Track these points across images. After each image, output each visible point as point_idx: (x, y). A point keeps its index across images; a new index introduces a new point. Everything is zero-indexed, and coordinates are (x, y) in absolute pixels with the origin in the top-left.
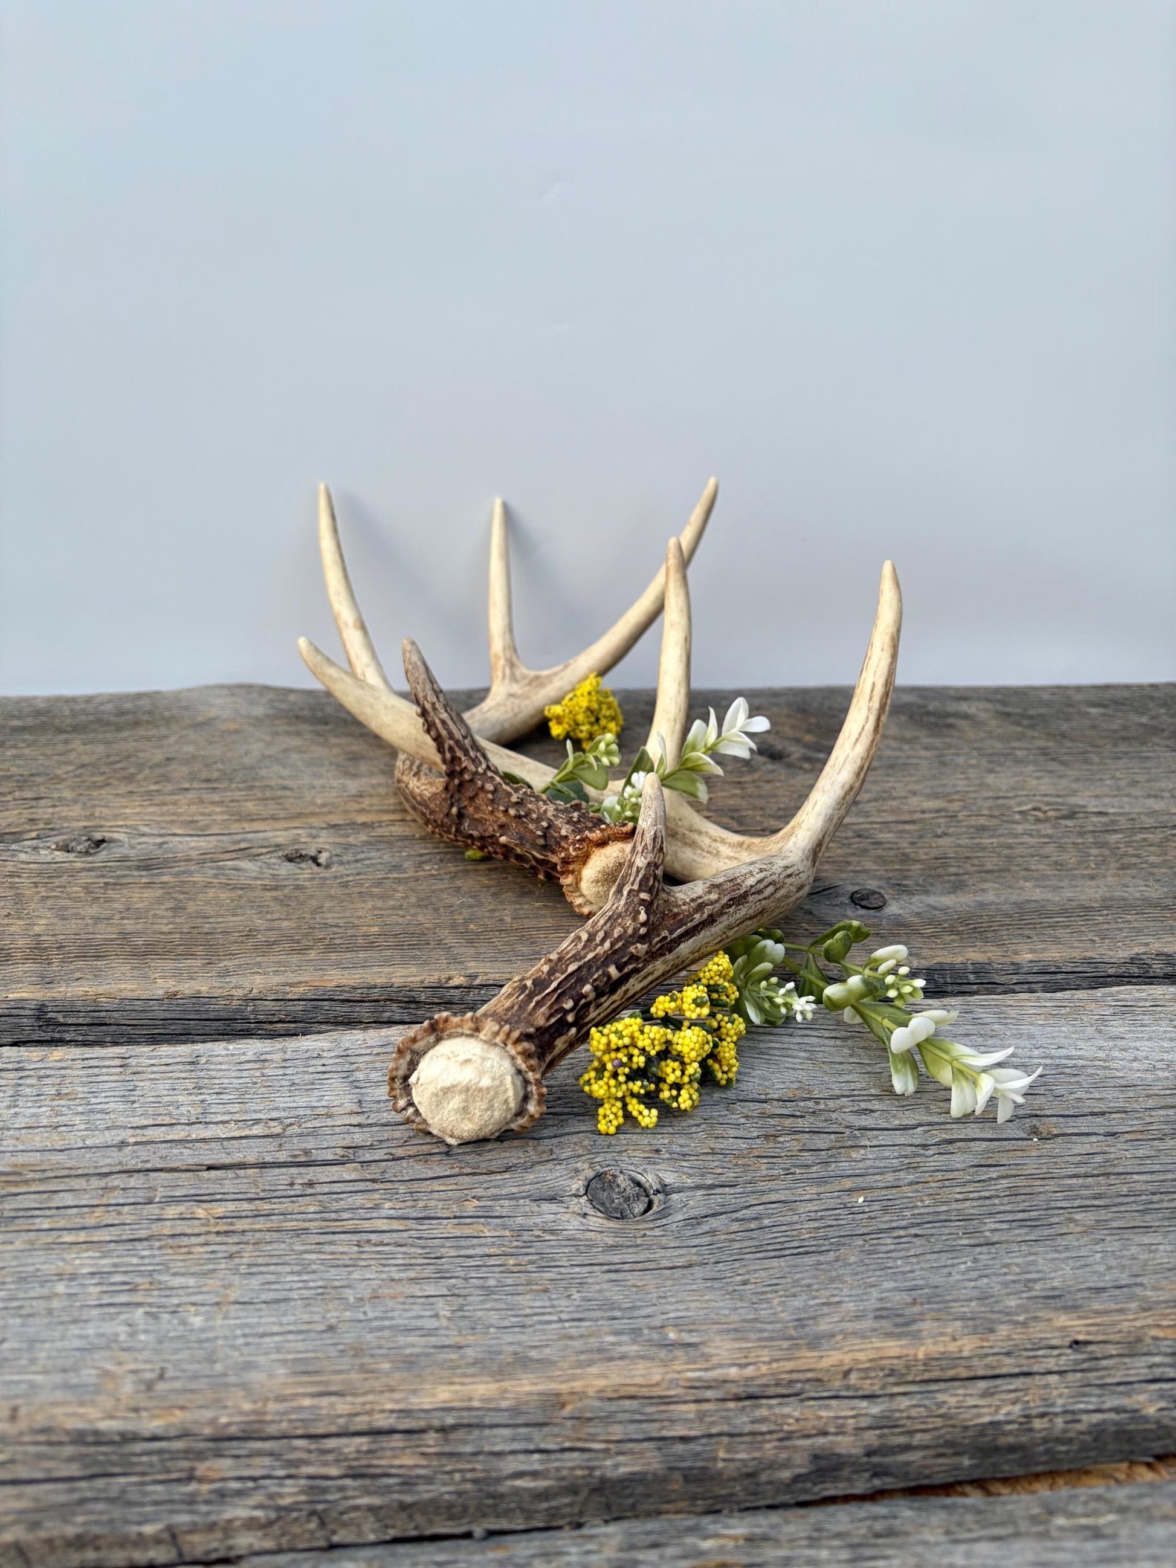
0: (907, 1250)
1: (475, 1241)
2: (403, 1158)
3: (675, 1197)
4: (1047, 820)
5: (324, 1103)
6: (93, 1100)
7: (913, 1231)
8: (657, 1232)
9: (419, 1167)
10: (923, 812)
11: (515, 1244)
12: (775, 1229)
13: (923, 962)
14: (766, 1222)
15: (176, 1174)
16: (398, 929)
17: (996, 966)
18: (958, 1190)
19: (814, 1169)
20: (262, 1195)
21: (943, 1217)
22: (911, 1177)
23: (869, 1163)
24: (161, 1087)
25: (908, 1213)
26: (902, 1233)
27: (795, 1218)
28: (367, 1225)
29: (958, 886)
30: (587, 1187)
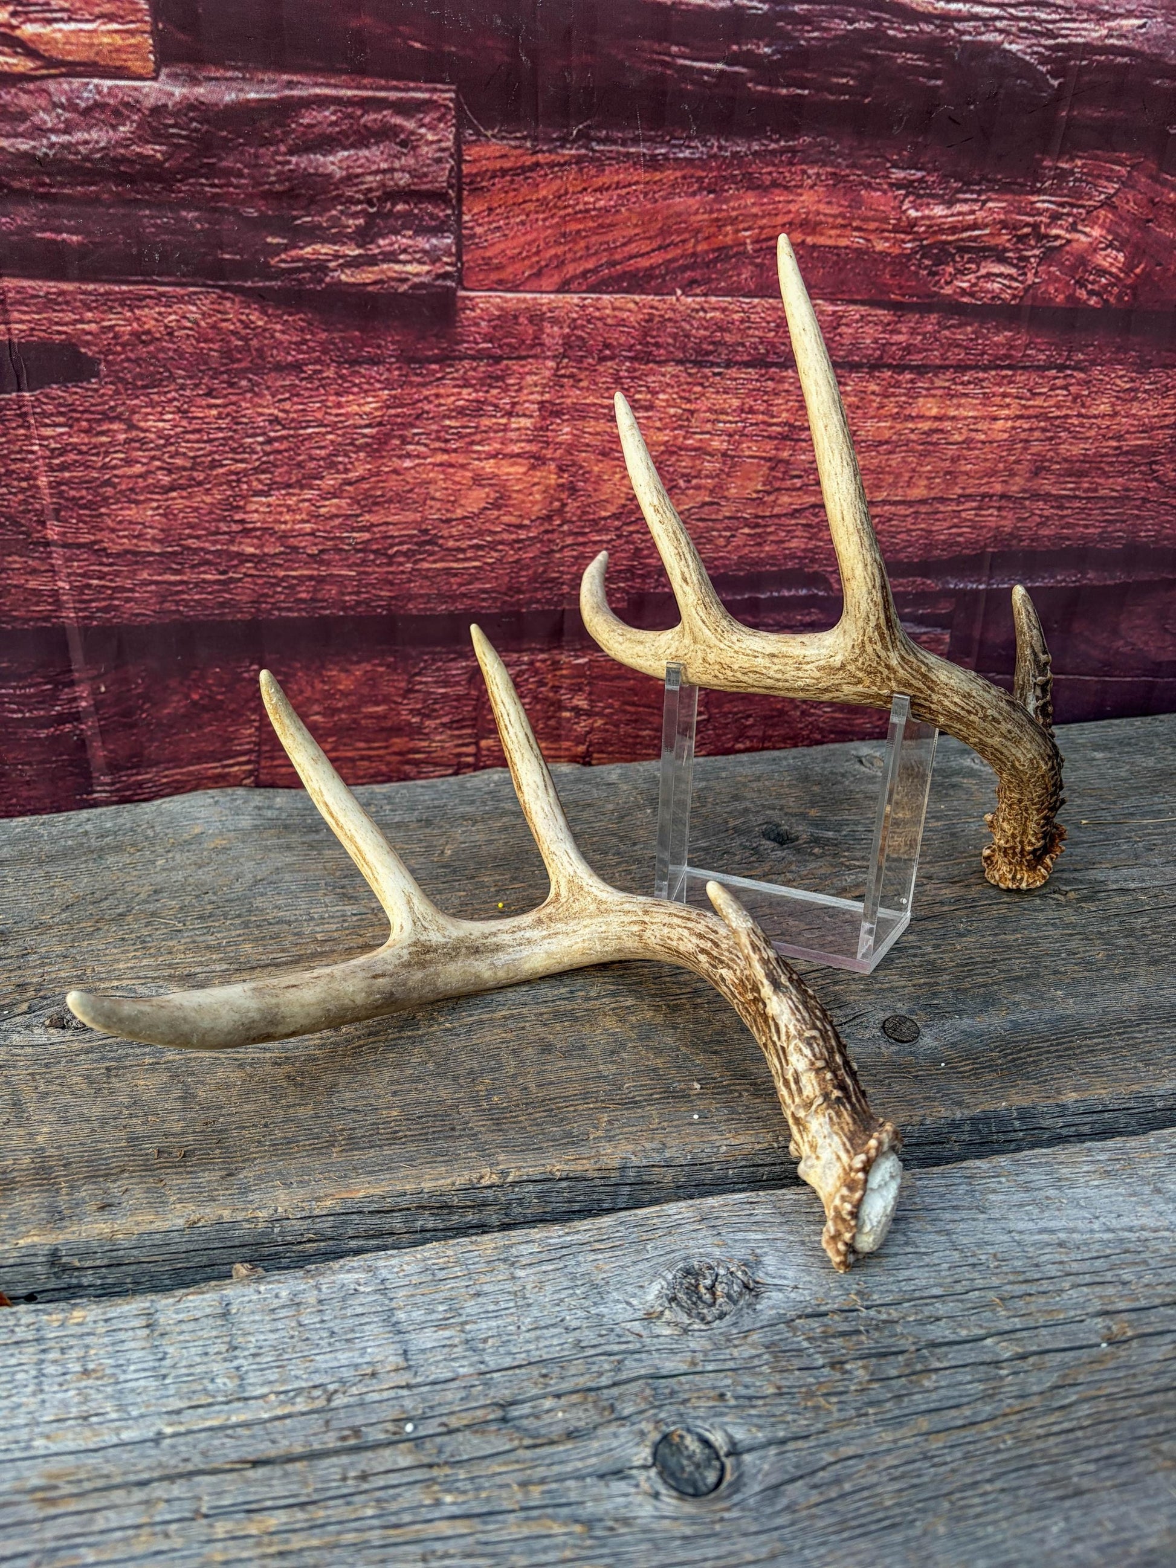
0: (996, 1510)
1: (546, 1542)
2: (458, 1430)
3: (747, 1458)
4: (1068, 905)
5: (367, 1359)
6: (122, 1378)
7: (999, 1484)
8: (735, 1514)
9: (476, 1440)
10: (942, 903)
11: (589, 1542)
12: (857, 1497)
13: (966, 1112)
14: (847, 1487)
15: (221, 1476)
16: (418, 1111)
17: (1041, 1109)
18: (1039, 1422)
19: (888, 1405)
20: (315, 1497)
21: (1028, 1462)
22: (988, 1409)
23: (943, 1392)
24: (193, 1351)
25: (991, 1460)
26: (988, 1487)
27: (875, 1479)
28: (431, 1530)
29: (989, 1002)
30: (655, 1454)
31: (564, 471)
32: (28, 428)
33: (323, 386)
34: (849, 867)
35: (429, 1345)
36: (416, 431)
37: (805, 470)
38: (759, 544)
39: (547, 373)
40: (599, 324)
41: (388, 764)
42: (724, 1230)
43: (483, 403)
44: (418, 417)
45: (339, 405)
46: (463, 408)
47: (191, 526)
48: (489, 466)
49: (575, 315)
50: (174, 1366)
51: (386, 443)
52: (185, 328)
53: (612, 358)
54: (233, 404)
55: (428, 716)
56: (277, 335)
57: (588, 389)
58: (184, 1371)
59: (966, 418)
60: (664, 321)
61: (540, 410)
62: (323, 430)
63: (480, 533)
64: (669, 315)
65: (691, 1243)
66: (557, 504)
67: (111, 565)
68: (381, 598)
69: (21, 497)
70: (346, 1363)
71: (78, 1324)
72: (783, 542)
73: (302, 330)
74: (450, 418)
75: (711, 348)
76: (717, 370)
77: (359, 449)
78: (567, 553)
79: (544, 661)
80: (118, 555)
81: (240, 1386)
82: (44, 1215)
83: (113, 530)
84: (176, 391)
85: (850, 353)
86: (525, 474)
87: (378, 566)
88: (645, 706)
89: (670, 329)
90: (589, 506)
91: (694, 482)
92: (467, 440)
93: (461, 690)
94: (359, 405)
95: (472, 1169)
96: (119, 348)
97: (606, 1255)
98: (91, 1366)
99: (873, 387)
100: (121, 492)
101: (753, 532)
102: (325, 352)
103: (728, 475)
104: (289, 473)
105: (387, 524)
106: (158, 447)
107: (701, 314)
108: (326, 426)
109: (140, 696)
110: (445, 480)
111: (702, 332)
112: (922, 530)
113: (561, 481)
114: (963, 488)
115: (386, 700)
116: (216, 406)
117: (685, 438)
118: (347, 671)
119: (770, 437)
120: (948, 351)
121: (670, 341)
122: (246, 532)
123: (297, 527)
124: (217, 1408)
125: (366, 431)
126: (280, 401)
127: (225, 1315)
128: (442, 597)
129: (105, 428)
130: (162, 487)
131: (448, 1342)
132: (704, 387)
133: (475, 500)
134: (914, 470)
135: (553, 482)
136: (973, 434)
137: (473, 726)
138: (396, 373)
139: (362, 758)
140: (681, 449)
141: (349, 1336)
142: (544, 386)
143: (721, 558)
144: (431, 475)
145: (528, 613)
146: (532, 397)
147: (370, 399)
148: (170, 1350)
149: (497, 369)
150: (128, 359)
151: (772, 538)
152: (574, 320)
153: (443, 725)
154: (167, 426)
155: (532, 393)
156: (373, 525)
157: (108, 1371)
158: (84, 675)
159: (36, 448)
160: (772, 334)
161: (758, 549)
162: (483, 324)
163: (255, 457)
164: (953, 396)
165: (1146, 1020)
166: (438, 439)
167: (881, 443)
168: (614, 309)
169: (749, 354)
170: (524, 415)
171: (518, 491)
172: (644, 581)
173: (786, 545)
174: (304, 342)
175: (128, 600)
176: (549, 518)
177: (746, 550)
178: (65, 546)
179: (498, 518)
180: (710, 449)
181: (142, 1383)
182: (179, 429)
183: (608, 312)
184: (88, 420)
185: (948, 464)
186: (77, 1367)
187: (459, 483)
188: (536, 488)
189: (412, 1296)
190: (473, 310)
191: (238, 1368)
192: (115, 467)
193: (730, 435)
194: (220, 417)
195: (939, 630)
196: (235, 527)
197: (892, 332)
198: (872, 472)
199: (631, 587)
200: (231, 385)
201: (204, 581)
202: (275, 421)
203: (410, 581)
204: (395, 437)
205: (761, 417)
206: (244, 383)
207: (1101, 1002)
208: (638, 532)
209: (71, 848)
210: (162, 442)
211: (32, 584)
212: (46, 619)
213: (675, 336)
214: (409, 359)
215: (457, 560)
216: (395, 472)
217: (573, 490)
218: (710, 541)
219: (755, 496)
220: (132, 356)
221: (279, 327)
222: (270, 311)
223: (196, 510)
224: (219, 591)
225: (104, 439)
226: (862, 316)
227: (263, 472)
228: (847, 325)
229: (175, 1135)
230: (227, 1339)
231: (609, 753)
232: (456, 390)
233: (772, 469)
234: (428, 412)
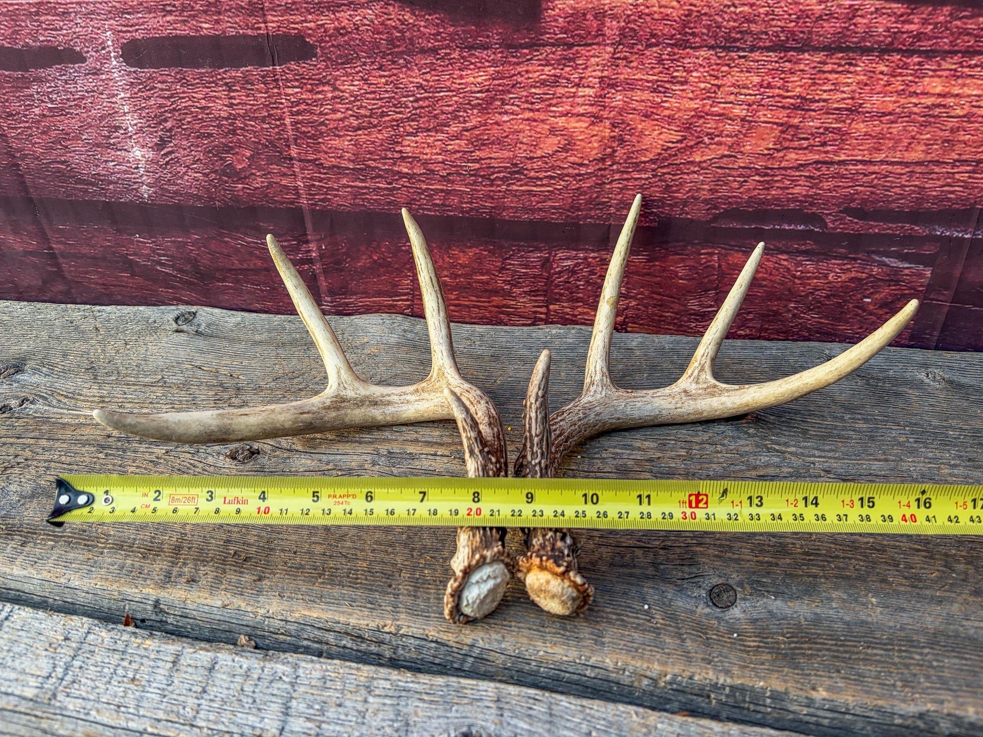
6: (147, 689)
13: (729, 680)
17: (791, 696)
29: (809, 592)
31: (615, 127)
32: (279, 88)
33: (451, 64)
34: (769, 450)
35: (297, 729)
36: (512, 96)
37: (812, 134)
38: (768, 189)
39: (607, 56)
40: (648, 19)
41: (490, 312)
42: (506, 714)
43: (559, 77)
44: (513, 86)
45: (461, 77)
46: (544, 80)
47: (371, 153)
48: (561, 122)
49: (629, 12)
50: (172, 692)
51: (491, 104)
52: (366, 25)
53: (656, 45)
54: (395, 75)
55: (515, 286)
56: (422, 29)
57: (637, 68)
58: (175, 697)
59: (969, 96)
60: (701, 14)
61: (600, 83)
62: (451, 94)
63: (553, 168)
64: (706, 10)
65: (480, 716)
66: (609, 150)
67: (325, 174)
68: (486, 207)
69: (277, 130)
70: (250, 723)
71: (145, 649)
72: (788, 188)
73: (437, 25)
74: (535, 87)
75: (739, 36)
76: (742, 54)
77: (474, 107)
78: (615, 185)
79: (594, 258)
80: (329, 168)
81: (195, 717)
82: (162, 577)
83: (326, 153)
84: (361, 66)
85: (863, 39)
86: (587, 128)
87: (484, 186)
88: (667, 296)
89: (705, 21)
90: (633, 152)
91: (717, 139)
92: (547, 103)
93: (536, 271)
94: (474, 77)
95: (382, 618)
96: (327, 39)
97: (426, 705)
98: (137, 677)
99: (881, 68)
100: (330, 129)
101: (762, 179)
102: (453, 40)
103: (745, 135)
104: (429, 121)
105: (491, 158)
106: (350, 102)
107: (732, 9)
108: (452, 91)
109: (344, 253)
110: (530, 130)
111: (732, 23)
112: (915, 186)
113: (613, 134)
114: (960, 155)
115: (488, 272)
116: (384, 76)
117: (711, 106)
118: (464, 252)
119: (783, 107)
120: (957, 38)
121: (705, 31)
122: (403, 159)
123: (434, 157)
124: (177, 725)
125: (478, 95)
126: (424, 74)
127: (211, 669)
128: (525, 209)
129: (320, 89)
130: (353, 127)
131: (308, 731)
132: (731, 68)
133: (551, 144)
134: (913, 138)
135: (607, 134)
136: (975, 110)
137: (545, 296)
138: (500, 55)
139: (474, 307)
140: (708, 115)
141: (262, 707)
142: (604, 65)
143: (735, 197)
144: (521, 126)
145: (584, 224)
146: (594, 74)
147: (482, 74)
148: (176, 681)
149: (570, 53)
150: (333, 46)
151: (778, 185)
152: (629, 16)
153: (525, 292)
154: (356, 89)
155: (595, 71)
156: (481, 159)
157: (143, 683)
158: (313, 238)
159: (283, 101)
160: (793, 24)
161: (766, 192)
162: (561, 20)
163: (408, 110)
164: (958, 77)
165: (932, 644)
166: (527, 102)
167: (884, 114)
168: (660, 7)
169: (771, 41)
170: (588, 86)
171: (581, 140)
172: (671, 209)
173: (790, 191)
174: (439, 33)
175: (335, 196)
176: (603, 160)
177: (756, 192)
178: (300, 160)
179: (566, 158)
180: (731, 115)
181: (153, 696)
182: (363, 91)
183: (655, 9)
184: (311, 84)
185: (947, 133)
186: (131, 675)
187: (539, 133)
188: (595, 138)
189: (307, 693)
190: (553, 10)
191: (199, 705)
192: (326, 114)
193: (749, 105)
194: (386, 84)
195: (921, 267)
196: (396, 155)
197: (903, 22)
198: (874, 137)
199: (663, 213)
200: (394, 62)
201: (378, 188)
202: (420, 87)
203: (505, 198)
204: (497, 99)
205: (777, 91)
206: (401, 61)
207: (905, 618)
208: (669, 173)
209: (297, 340)
210: (353, 99)
211: (283, 182)
212: (292, 203)
213: (708, 27)
214: (509, 46)
215: (536, 186)
216: (497, 123)
217: (621, 140)
218: (726, 184)
219: (766, 152)
220: (335, 43)
221: (423, 23)
222: (417, 13)
223: (373, 142)
224: (387, 195)
225: (320, 96)
226: (877, 9)
227: (413, 120)
228: (862, 16)
229: (249, 545)
230: (204, 685)
231: (641, 324)
232: (540, 68)
233: (782, 132)
234: (520, 83)
